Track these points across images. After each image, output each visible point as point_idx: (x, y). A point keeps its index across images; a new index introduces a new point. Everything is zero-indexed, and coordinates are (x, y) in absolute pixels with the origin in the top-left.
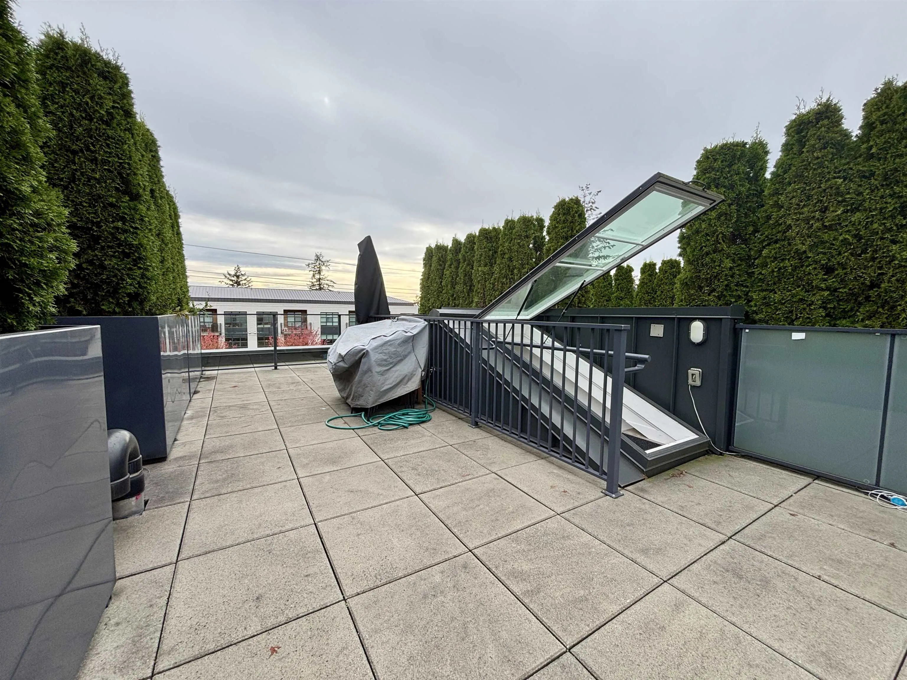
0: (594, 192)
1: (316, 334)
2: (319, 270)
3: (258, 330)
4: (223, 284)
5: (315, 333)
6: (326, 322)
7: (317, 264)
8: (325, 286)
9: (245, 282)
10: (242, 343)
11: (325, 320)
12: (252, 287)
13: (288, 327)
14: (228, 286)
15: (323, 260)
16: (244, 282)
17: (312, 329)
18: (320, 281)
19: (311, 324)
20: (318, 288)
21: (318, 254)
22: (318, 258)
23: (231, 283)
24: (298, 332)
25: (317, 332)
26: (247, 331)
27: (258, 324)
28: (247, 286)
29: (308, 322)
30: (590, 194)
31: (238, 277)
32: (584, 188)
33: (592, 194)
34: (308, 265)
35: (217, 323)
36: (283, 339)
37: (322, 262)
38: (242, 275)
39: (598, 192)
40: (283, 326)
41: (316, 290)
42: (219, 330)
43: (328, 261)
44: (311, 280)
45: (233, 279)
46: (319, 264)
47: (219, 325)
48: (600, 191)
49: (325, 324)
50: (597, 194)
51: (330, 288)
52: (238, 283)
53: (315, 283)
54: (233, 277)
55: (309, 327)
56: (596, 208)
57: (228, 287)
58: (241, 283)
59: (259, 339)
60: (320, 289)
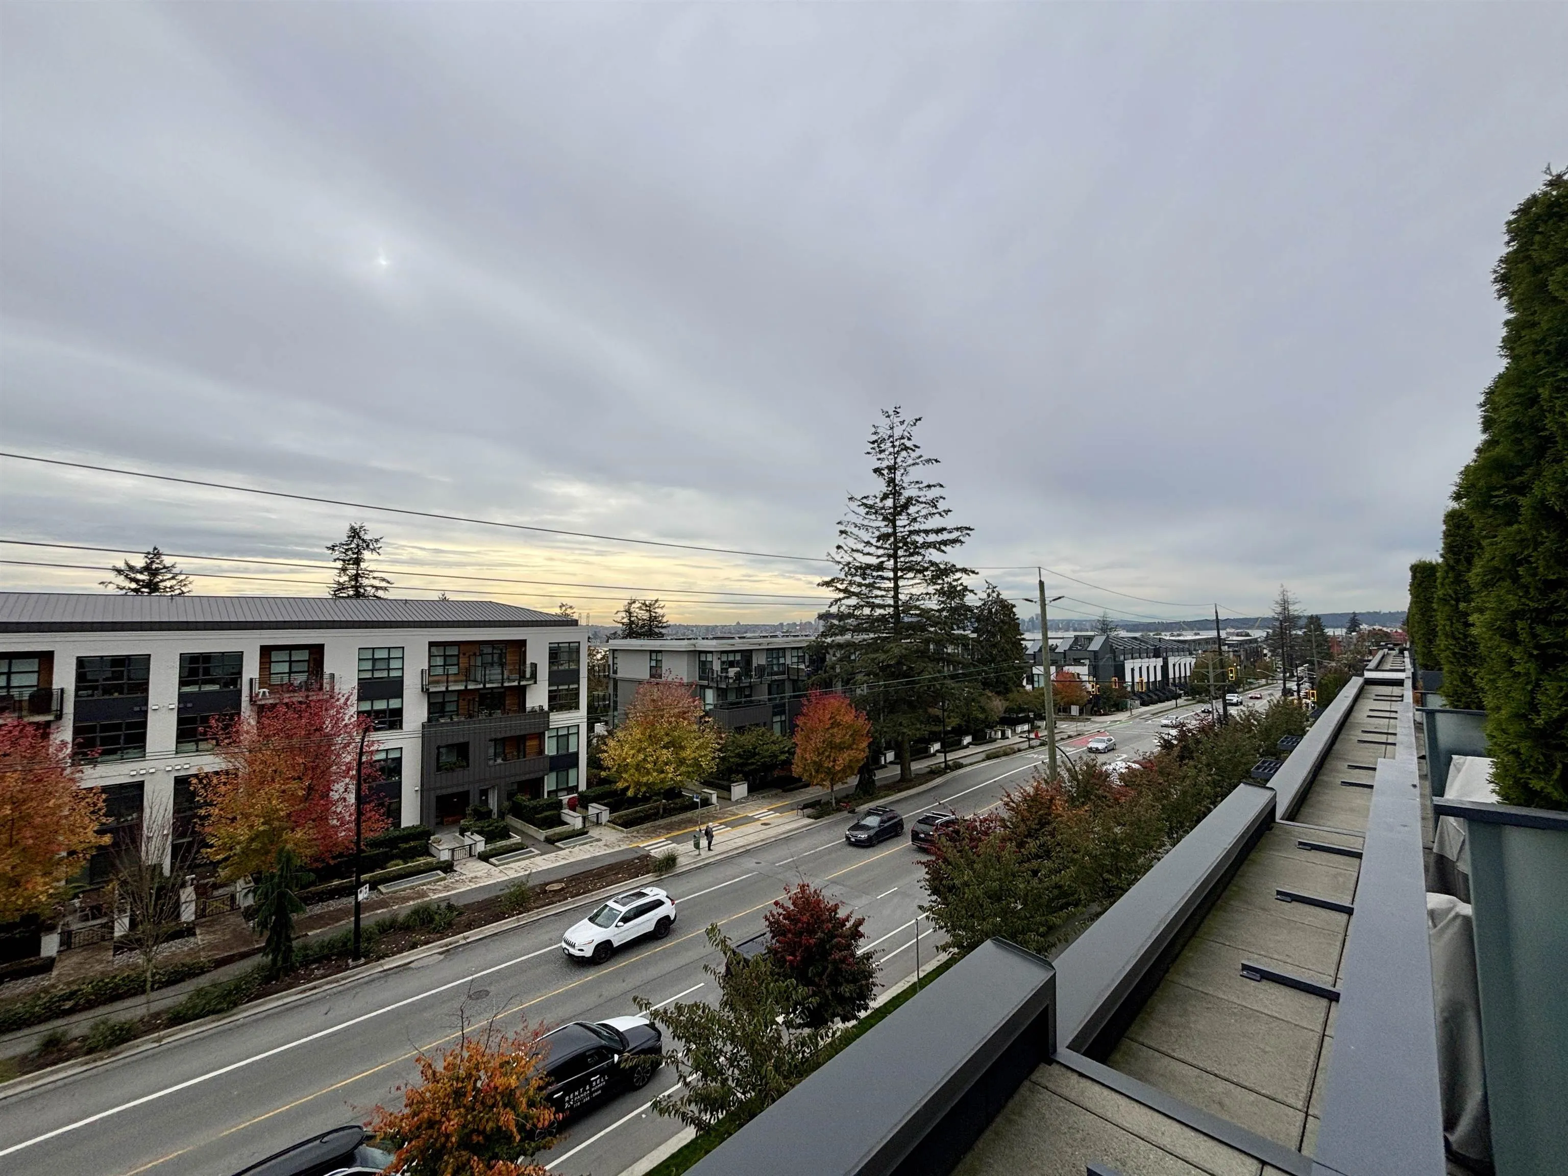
0: (909, 419)
1: (345, 704)
2: (357, 558)
3: (182, 697)
4: (111, 590)
5: (342, 700)
6: (373, 670)
7: (353, 546)
8: (369, 589)
9: (174, 582)
10: (126, 735)
11: (368, 665)
12: (192, 594)
13: (270, 686)
14: (124, 592)
15: (366, 537)
16: (168, 584)
17: (336, 691)
18: (357, 581)
19: (332, 676)
20: (351, 593)
21: (357, 526)
22: (355, 533)
23: (134, 585)
24: (298, 697)
25: (347, 699)
26: (146, 704)
27: (182, 683)
28: (177, 592)
29: (327, 670)
30: (902, 423)
31: (154, 573)
32: (891, 413)
33: (906, 423)
34: (333, 548)
35: (51, 689)
36: (253, 722)
37: (364, 541)
38: (165, 567)
39: (917, 420)
40: (256, 689)
41: (349, 597)
42: (55, 706)
43: (377, 541)
44: (337, 579)
45: (140, 577)
46: (358, 545)
47: (55, 692)
48: (920, 419)
49: (368, 675)
50: (915, 424)
51: (380, 593)
52: (153, 587)
53: (347, 585)
54: (141, 573)
55: (326, 687)
56: (916, 446)
57: (126, 594)
58: (162, 585)
59: (180, 722)
60: (358, 595)
